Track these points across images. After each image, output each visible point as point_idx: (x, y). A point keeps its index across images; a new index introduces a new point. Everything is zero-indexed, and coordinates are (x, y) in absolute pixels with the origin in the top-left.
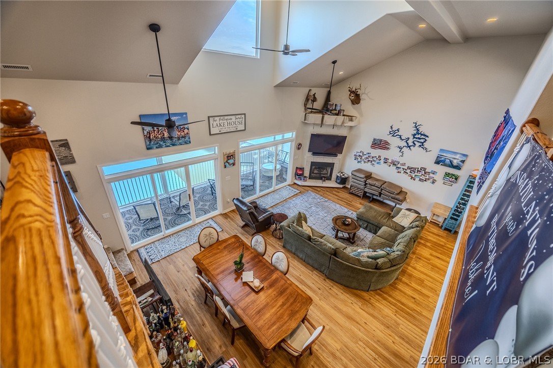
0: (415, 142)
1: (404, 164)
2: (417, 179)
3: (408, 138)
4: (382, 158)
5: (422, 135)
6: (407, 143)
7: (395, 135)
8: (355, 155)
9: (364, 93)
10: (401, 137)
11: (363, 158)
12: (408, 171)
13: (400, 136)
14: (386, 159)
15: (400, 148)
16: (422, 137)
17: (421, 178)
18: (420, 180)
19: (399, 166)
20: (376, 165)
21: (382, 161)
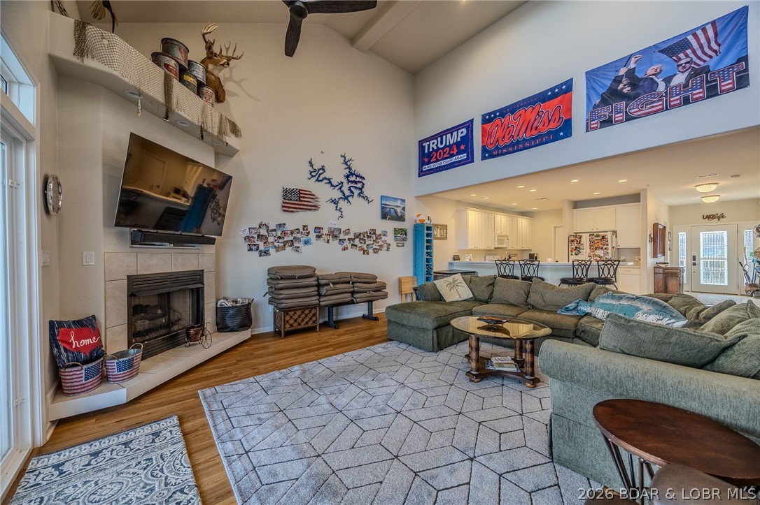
0: (352, 189)
1: (347, 232)
2: (371, 251)
3: (342, 183)
4: (311, 229)
5: (357, 176)
6: (343, 192)
7: (320, 178)
8: (247, 238)
9: (230, 79)
10: (330, 182)
11: (271, 239)
12: (357, 241)
13: (329, 180)
14: (318, 229)
15: (334, 202)
16: (358, 179)
17: (374, 247)
18: (375, 252)
19: (342, 236)
20: (303, 248)
21: (313, 236)
